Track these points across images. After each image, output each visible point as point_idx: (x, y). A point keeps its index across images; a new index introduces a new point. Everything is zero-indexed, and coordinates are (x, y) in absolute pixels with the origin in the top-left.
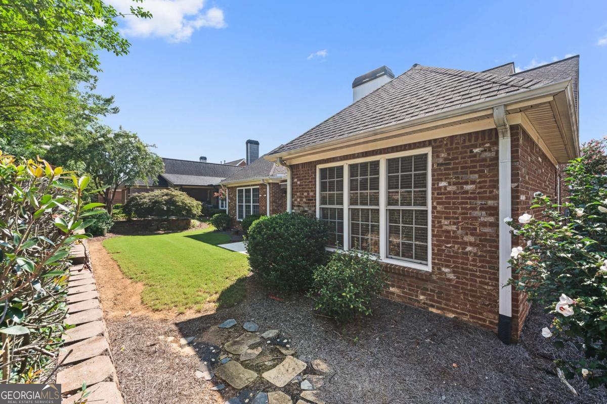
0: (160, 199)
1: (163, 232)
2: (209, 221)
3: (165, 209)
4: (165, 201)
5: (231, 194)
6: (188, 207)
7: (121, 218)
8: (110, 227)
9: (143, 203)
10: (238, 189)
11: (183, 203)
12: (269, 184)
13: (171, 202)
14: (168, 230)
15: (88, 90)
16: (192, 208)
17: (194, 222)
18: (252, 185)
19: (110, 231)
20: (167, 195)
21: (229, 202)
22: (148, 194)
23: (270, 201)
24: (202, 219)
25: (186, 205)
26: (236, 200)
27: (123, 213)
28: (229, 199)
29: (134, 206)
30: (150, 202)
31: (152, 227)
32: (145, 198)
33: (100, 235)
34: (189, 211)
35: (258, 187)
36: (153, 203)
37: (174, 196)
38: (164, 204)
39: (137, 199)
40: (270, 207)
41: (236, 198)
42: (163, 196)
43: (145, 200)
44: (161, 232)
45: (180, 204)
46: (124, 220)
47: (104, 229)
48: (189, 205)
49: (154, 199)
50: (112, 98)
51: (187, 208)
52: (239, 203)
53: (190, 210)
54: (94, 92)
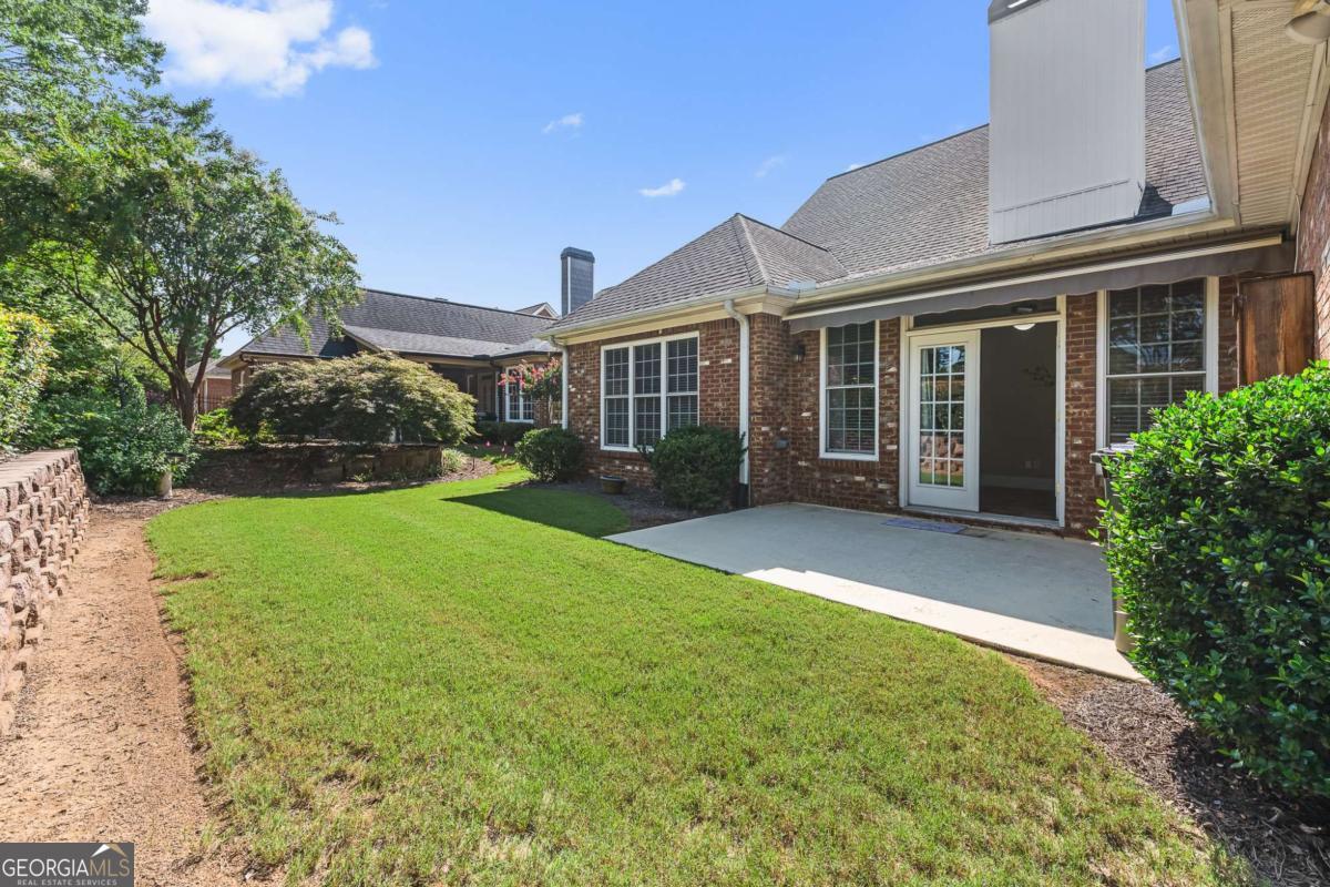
0: (352, 382)
1: (365, 486)
2: (492, 455)
3: (370, 410)
4: (369, 386)
5: (579, 368)
6: (442, 406)
7: (228, 441)
8: (184, 467)
9: (298, 394)
10: (604, 348)
11: (424, 393)
12: (750, 318)
13: (389, 390)
14: (379, 478)
15: (138, 85)
16: (452, 412)
17: (452, 456)
18: (666, 332)
19: (182, 483)
20: (372, 369)
21: (569, 393)
22: (313, 367)
23: (751, 379)
24: (473, 446)
25: (434, 399)
26: (598, 384)
27: (231, 425)
28: (570, 382)
29: (267, 400)
30: (320, 389)
31: (325, 471)
32: (302, 376)
33: (145, 496)
34: (443, 420)
35: (696, 334)
36: (331, 391)
37: (398, 371)
38: (364, 396)
39: (277, 380)
40: (751, 400)
41: (599, 378)
42: (362, 371)
43: (305, 383)
44: (354, 485)
45: (417, 396)
46: (236, 447)
47: (162, 474)
48: (443, 401)
49: (332, 379)
50: (206, 104)
51: (438, 409)
52: (608, 392)
53: (447, 417)
54: (156, 92)
